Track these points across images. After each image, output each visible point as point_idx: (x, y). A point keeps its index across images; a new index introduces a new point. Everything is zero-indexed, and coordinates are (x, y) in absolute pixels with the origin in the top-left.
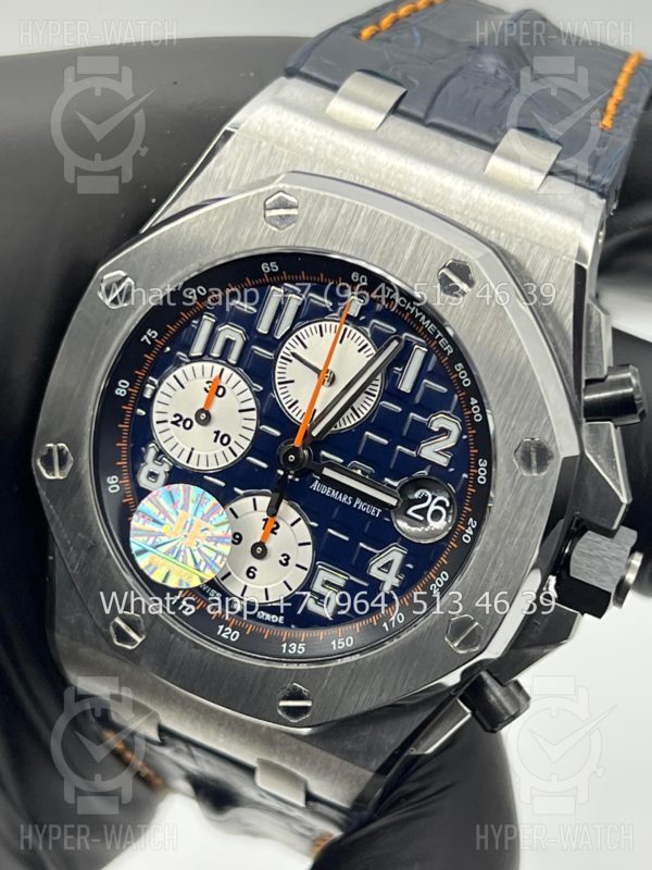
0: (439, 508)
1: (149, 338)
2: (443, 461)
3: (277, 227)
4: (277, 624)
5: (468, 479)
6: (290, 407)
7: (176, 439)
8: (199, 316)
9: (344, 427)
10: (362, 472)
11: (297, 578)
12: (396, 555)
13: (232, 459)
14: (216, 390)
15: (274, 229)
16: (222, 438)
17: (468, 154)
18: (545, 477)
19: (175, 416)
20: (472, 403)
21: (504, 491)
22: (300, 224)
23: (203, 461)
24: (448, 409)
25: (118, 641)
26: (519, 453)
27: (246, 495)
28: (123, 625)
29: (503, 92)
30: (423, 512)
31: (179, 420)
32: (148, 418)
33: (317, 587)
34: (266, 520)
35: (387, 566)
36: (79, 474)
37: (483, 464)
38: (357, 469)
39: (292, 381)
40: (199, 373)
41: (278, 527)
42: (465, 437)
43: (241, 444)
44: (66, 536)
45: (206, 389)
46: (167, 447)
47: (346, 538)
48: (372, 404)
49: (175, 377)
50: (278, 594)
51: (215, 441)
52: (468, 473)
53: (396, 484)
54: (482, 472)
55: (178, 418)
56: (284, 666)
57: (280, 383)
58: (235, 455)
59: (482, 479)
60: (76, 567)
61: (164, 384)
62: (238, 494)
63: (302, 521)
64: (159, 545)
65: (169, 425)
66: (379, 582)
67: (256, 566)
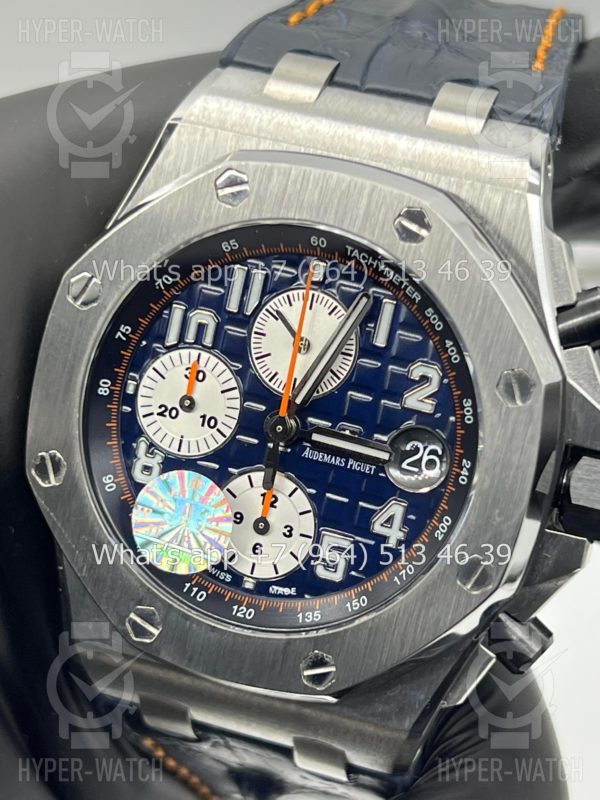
0: (432, 457)
1: (123, 334)
2: (428, 407)
3: (231, 204)
4: (290, 596)
5: (456, 422)
6: (270, 380)
7: (164, 430)
8: (169, 306)
9: (326, 390)
10: (351, 432)
12: (396, 509)
13: (221, 440)
14: (196, 375)
15: (229, 207)
16: (209, 421)
17: (407, 111)
18: (531, 406)
19: (160, 407)
20: (448, 346)
21: (492, 425)
22: (253, 197)
23: (194, 447)
24: (426, 356)
25: (136, 636)
26: (501, 386)
27: (241, 474)
28: (139, 620)
29: (433, 52)
30: (417, 464)
31: (164, 411)
32: (134, 413)
34: (263, 495)
35: (390, 521)
36: (74, 478)
37: (468, 403)
38: (344, 430)
39: (269, 355)
40: (177, 361)
41: (276, 500)
42: (446, 381)
43: (229, 424)
44: (69, 541)
45: (186, 376)
46: (156, 439)
47: (346, 500)
48: (350, 363)
49: (154, 369)
50: (287, 566)
51: (203, 425)
52: (455, 415)
53: (385, 438)
54: (468, 411)
55: (163, 409)
56: (303, 635)
57: (257, 358)
58: (224, 436)
59: (469, 420)
60: (85, 570)
61: (145, 378)
62: (232, 474)
63: (299, 490)
64: (163, 535)
65: (155, 417)
66: (384, 539)
67: (261, 542)
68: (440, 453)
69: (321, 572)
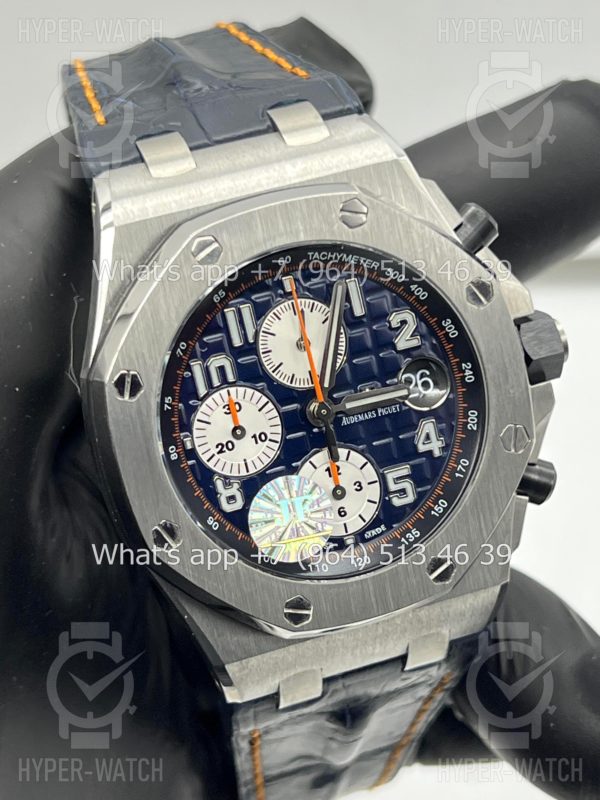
0: (424, 380)
1: (169, 404)
2: (415, 342)
4: (383, 532)
5: (440, 342)
6: (291, 383)
7: (229, 462)
8: (189, 368)
10: (370, 389)
11: (374, 492)
12: (428, 427)
13: (276, 446)
16: (260, 438)
19: (217, 447)
20: (413, 290)
23: (258, 464)
24: (397, 306)
25: (296, 624)
26: (470, 298)
27: (303, 464)
28: (291, 611)
31: (222, 448)
32: (200, 462)
33: (393, 487)
34: (328, 470)
35: (429, 439)
37: (447, 323)
38: (365, 390)
39: (281, 364)
40: (213, 406)
41: (338, 468)
43: (276, 431)
45: (226, 413)
46: (226, 472)
47: (390, 440)
48: (344, 340)
49: (199, 420)
50: (370, 511)
51: (257, 442)
52: (438, 338)
53: (397, 380)
54: (450, 328)
55: (220, 447)
57: (273, 372)
58: (277, 442)
59: (453, 333)
61: (195, 431)
62: (298, 466)
64: (281, 537)
65: (217, 457)
66: (430, 453)
67: (341, 506)
68: (428, 373)
69: (397, 502)
